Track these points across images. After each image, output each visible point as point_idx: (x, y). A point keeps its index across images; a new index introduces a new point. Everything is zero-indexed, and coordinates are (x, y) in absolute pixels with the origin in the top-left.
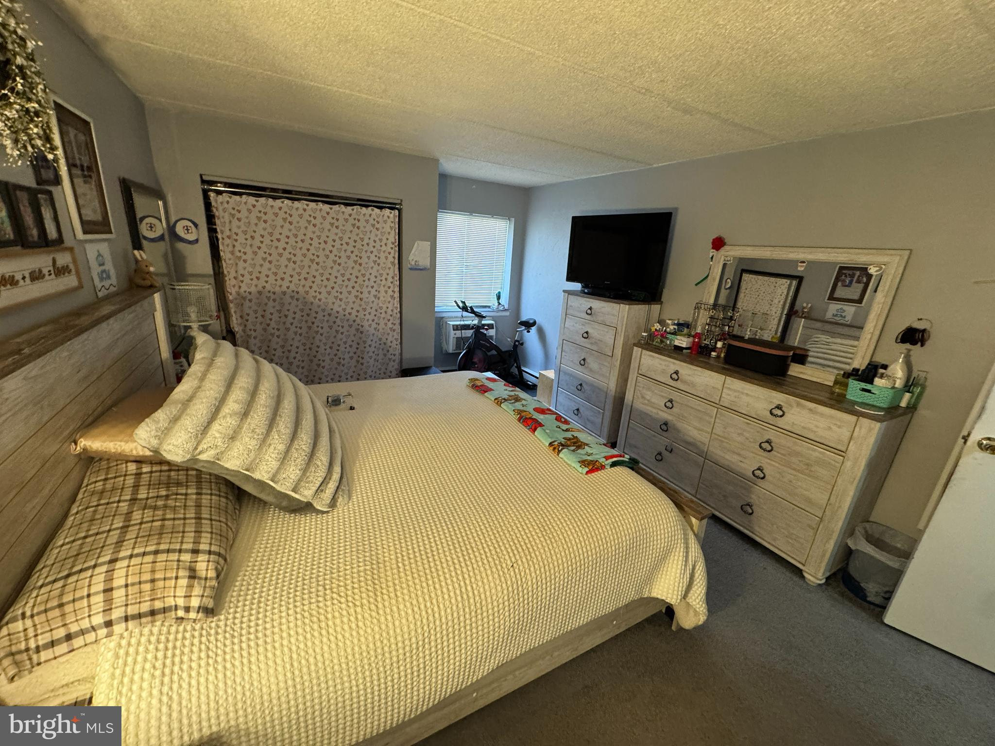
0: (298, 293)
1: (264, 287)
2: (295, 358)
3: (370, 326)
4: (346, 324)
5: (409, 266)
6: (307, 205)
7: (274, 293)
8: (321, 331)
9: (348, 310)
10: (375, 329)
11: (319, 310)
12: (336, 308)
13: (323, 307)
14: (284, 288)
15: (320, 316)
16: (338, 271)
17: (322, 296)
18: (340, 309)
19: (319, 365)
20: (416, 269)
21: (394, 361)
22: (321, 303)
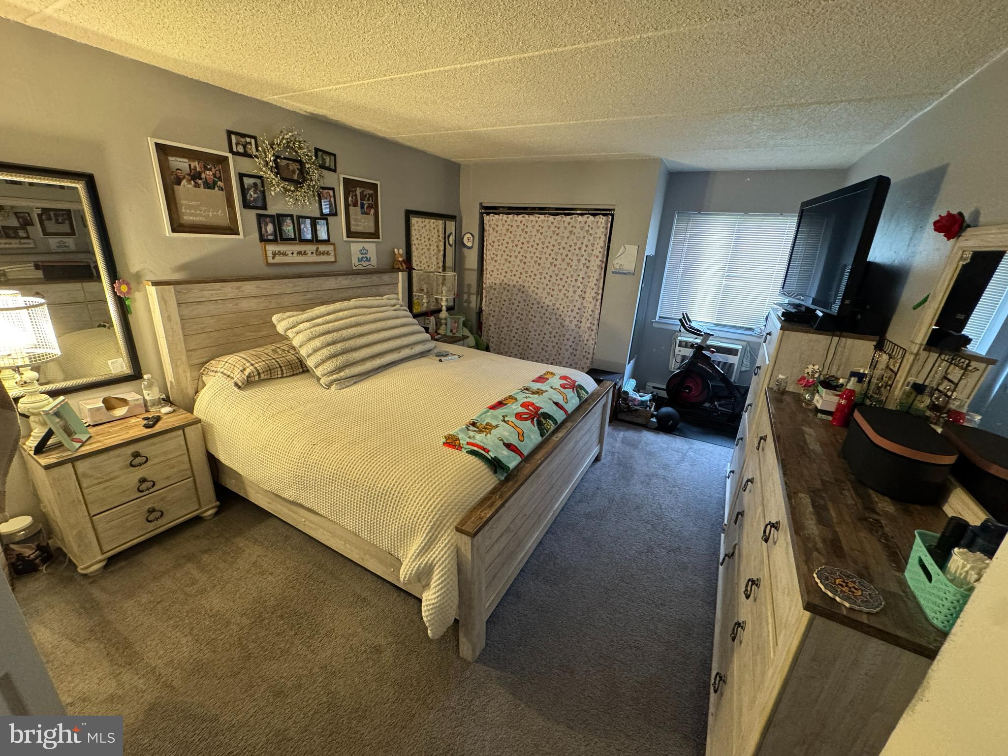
0: (524, 287)
1: (503, 281)
2: (514, 337)
3: (571, 322)
4: (553, 317)
5: (613, 270)
6: (539, 218)
7: (509, 285)
8: (534, 319)
9: (557, 305)
10: (576, 325)
11: (535, 302)
12: (547, 302)
13: (538, 300)
14: (515, 283)
15: (535, 307)
16: (554, 271)
17: (539, 291)
18: (550, 304)
19: (528, 346)
20: (620, 273)
21: (587, 359)
22: (537, 297)
